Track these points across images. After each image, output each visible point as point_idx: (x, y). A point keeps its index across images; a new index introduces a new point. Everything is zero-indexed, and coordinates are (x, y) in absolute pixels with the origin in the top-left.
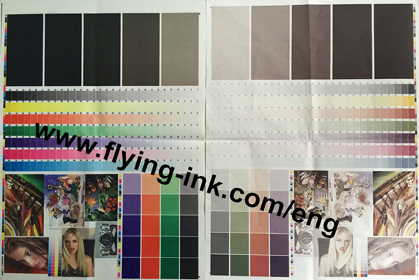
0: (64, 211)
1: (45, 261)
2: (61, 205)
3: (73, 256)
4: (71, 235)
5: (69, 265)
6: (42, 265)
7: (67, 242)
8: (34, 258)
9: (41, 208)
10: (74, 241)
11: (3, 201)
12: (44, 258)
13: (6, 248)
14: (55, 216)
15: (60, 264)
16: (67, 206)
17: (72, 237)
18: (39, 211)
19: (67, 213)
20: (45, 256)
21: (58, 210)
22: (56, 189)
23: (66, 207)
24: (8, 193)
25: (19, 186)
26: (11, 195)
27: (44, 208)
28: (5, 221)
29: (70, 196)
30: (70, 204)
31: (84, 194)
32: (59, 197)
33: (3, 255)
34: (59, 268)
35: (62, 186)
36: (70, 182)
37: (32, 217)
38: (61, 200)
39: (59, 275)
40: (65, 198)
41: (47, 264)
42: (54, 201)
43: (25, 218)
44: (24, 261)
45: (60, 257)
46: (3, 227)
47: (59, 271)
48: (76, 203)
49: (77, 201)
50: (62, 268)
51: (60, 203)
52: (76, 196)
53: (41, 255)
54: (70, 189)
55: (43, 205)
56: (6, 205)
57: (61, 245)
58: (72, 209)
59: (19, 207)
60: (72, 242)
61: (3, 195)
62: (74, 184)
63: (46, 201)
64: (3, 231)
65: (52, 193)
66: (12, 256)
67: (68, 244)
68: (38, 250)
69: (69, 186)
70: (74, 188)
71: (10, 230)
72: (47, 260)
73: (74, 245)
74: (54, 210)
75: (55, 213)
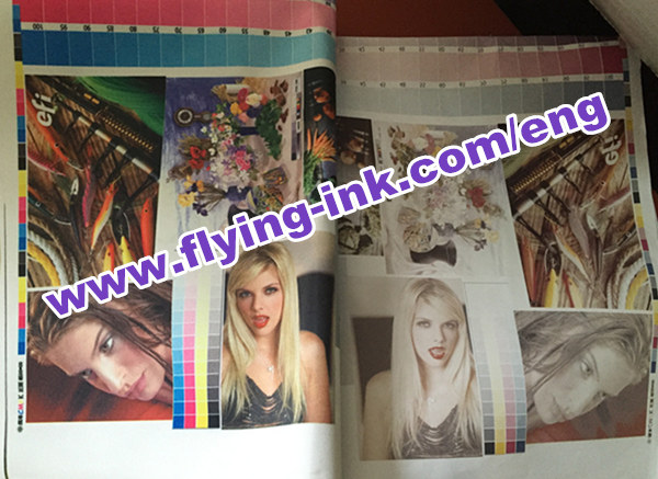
0: (233, 189)
1: (161, 371)
2: (221, 171)
3: (265, 345)
4: (257, 269)
5: (250, 381)
6: (153, 386)
7: (243, 294)
8: (126, 363)
9: (151, 183)
10: (270, 290)
11: (22, 166)
12: (158, 358)
13: (35, 330)
14: (199, 208)
15: (213, 380)
16: (244, 174)
17: (259, 277)
18: (140, 191)
19: (243, 195)
20: (160, 350)
21: (209, 187)
22: (207, 123)
23: (241, 178)
24: (40, 139)
25: (77, 114)
26: (48, 145)
27: (162, 181)
28: (30, 236)
29: (252, 142)
30: (252, 167)
31: (301, 130)
32: (215, 146)
33: (23, 358)
34: (213, 393)
35: (228, 113)
36: (254, 100)
37: (114, 211)
38: (222, 157)
39: (213, 423)
40: (237, 149)
41: (168, 380)
42: (197, 157)
43: (94, 219)
44: (93, 373)
45: (212, 354)
46: (22, 256)
47: (213, 407)
48: (273, 163)
49: (276, 155)
50: (224, 394)
51: (218, 167)
52: (274, 142)
53: (146, 347)
54: (252, 122)
55: (157, 172)
56: (34, 182)
57: (219, 308)
58: (261, 182)
59: (76, 185)
60: (259, 294)
61: (21, 149)
62: (266, 105)
63: (169, 159)
64: (22, 273)
65: (190, 136)
66: (52, 356)
67: (247, 302)
68: (136, 330)
69: (251, 112)
70: (266, 119)
71: (47, 268)
72: (167, 365)
73: (265, 303)
74: (194, 188)
75: (201, 197)
